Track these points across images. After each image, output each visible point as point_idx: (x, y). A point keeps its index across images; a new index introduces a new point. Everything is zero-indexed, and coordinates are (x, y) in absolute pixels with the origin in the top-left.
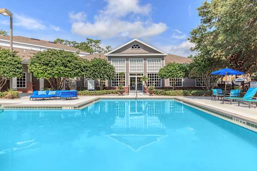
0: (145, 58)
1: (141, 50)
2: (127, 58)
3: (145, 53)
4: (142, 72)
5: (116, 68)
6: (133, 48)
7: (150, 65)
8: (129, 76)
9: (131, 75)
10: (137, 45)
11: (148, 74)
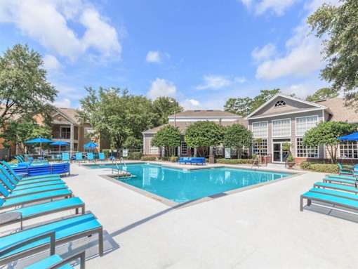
0: (293, 117)
1: (287, 107)
2: (269, 120)
3: (291, 111)
4: (289, 136)
5: (254, 134)
6: (276, 105)
7: (300, 126)
8: (273, 143)
9: (274, 140)
10: (282, 102)
11: (298, 140)
